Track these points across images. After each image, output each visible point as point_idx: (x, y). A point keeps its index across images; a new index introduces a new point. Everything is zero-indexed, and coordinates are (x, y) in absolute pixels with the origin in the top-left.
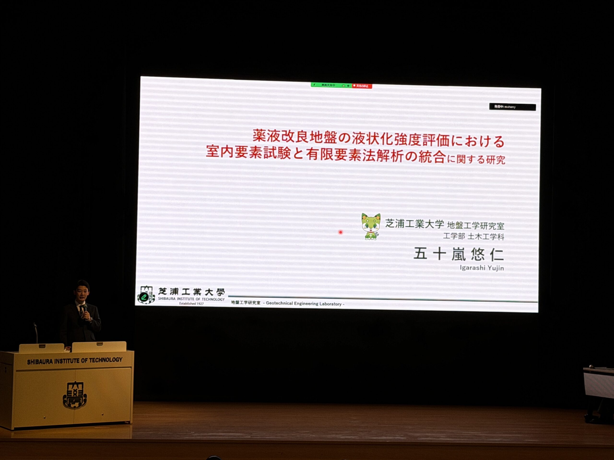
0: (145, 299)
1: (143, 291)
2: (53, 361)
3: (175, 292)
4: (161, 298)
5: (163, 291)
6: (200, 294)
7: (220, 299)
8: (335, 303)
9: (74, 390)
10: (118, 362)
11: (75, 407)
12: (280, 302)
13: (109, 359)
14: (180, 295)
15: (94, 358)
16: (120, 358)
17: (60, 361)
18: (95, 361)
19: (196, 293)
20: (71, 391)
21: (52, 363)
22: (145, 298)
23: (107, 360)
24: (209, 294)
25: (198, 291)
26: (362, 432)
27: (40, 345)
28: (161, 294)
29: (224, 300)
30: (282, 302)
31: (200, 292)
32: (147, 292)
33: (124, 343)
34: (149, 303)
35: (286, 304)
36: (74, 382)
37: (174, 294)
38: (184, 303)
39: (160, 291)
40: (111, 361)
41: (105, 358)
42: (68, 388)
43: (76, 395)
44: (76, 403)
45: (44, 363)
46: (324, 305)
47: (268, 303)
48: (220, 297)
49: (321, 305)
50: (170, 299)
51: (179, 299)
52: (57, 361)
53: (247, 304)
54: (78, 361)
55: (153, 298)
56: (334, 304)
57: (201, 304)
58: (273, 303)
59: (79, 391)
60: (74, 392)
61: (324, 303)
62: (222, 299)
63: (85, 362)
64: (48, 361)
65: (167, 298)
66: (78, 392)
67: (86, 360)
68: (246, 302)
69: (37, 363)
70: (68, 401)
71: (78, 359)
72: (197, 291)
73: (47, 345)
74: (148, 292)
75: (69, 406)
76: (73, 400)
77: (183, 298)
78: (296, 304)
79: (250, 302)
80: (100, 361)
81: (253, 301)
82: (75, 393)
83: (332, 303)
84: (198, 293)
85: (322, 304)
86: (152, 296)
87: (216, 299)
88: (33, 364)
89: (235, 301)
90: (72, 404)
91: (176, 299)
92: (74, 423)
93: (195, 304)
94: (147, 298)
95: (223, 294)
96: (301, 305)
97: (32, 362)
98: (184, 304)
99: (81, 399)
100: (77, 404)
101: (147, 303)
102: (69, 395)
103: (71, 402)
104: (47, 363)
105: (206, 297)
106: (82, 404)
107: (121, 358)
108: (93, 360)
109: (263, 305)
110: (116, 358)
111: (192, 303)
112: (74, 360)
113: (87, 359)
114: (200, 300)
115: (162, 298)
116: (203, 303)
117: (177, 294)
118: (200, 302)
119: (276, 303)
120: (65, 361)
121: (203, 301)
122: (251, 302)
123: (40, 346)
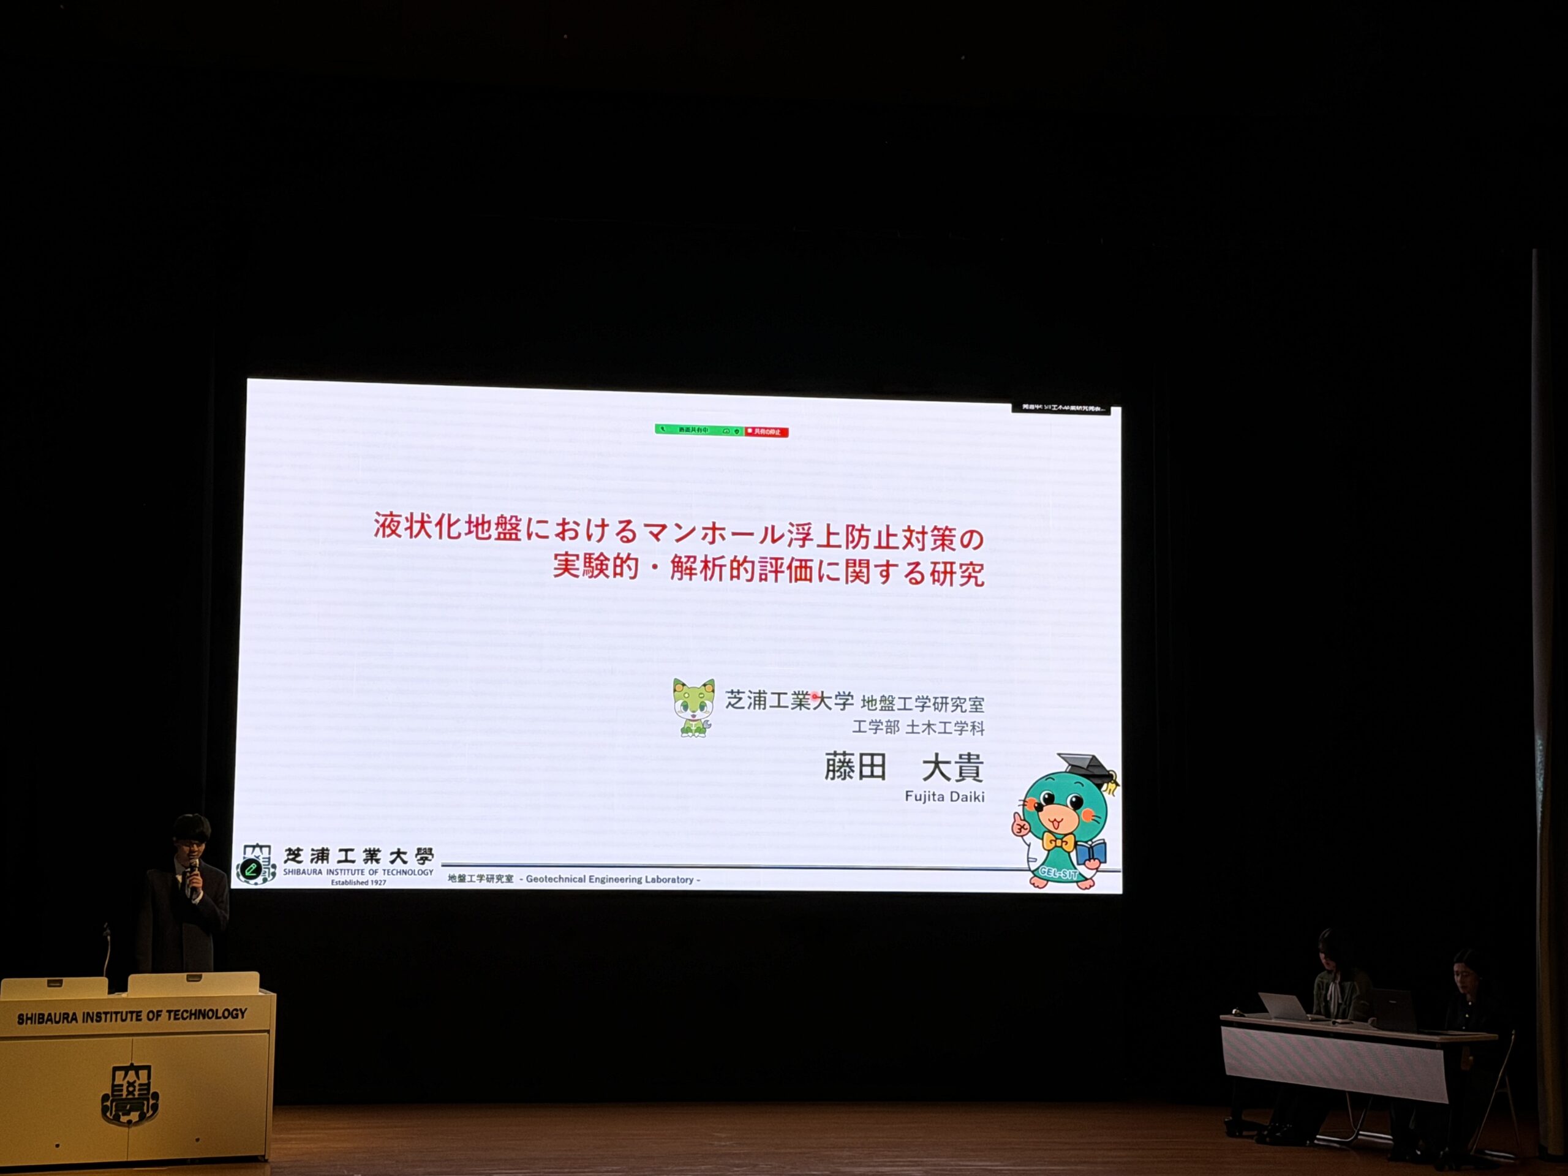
0: (254, 874)
1: (250, 855)
2: (80, 1018)
3: (323, 856)
4: (289, 870)
5: (294, 854)
6: (377, 861)
7: (423, 872)
8: (680, 877)
9: (128, 1082)
10: (236, 1020)
11: (130, 1122)
12: (558, 877)
13: (215, 1013)
14: (332, 863)
15: (179, 1011)
16: (241, 1010)
17: (95, 1018)
18: (180, 1016)
19: (369, 858)
20: (122, 1085)
21: (77, 1022)
22: (253, 872)
23: (210, 1014)
24: (398, 859)
25: (374, 854)
26: (738, 1166)
27: (49, 982)
28: (289, 862)
29: (431, 874)
30: (562, 876)
31: (378, 857)
32: (258, 857)
33: (255, 976)
34: (262, 882)
35: (571, 882)
36: (128, 1064)
37: (320, 862)
38: (341, 880)
39: (288, 855)
40: (220, 1018)
41: (205, 1010)
42: (114, 1079)
43: (134, 1095)
44: (132, 1113)
45: (57, 1022)
46: (654, 882)
47: (530, 879)
48: (423, 867)
49: (649, 882)
50: (309, 872)
51: (330, 872)
52: (88, 1017)
53: (483, 881)
54: (139, 1018)
55: (272, 870)
56: (676, 880)
57: (379, 882)
58: (542, 880)
59: (140, 1085)
60: (128, 1087)
61: (656, 878)
62: (428, 871)
63: (157, 1019)
64: (66, 1016)
65: (304, 870)
66: (137, 1088)
67: (159, 1013)
68: (481, 877)
69: (41, 1020)
70: (114, 1109)
71: (139, 1013)
72: (372, 855)
73: (65, 980)
74: (260, 858)
75: (116, 1119)
76: (126, 1107)
77: (339, 871)
78: (592, 881)
79: (491, 878)
80: (193, 1017)
81: (498, 874)
82: (131, 1089)
83: (671, 877)
84: (374, 858)
85: (649, 880)
86: (270, 866)
87: (413, 872)
88: (32, 1023)
89: (457, 875)
90: (123, 1115)
91: (324, 872)
92: (127, 1158)
93: (366, 883)
94: (258, 871)
95: (430, 860)
96: (604, 883)
97: (28, 1019)
98: (341, 883)
99: (145, 1102)
100: (134, 1116)
101: (257, 884)
102: (115, 1093)
103: (120, 1111)
104: (65, 1021)
105: (391, 867)
106: (148, 1115)
107: (243, 1010)
108: (175, 1015)
109: (520, 882)
110: (231, 1010)
111: (361, 881)
112: (129, 1015)
113: (161, 1011)
114: (377, 874)
115: (292, 872)
116: (385, 881)
117: (325, 862)
118: (378, 880)
119: (549, 879)
120: (109, 1016)
121: (386, 877)
122: (493, 878)
123: (50, 984)
